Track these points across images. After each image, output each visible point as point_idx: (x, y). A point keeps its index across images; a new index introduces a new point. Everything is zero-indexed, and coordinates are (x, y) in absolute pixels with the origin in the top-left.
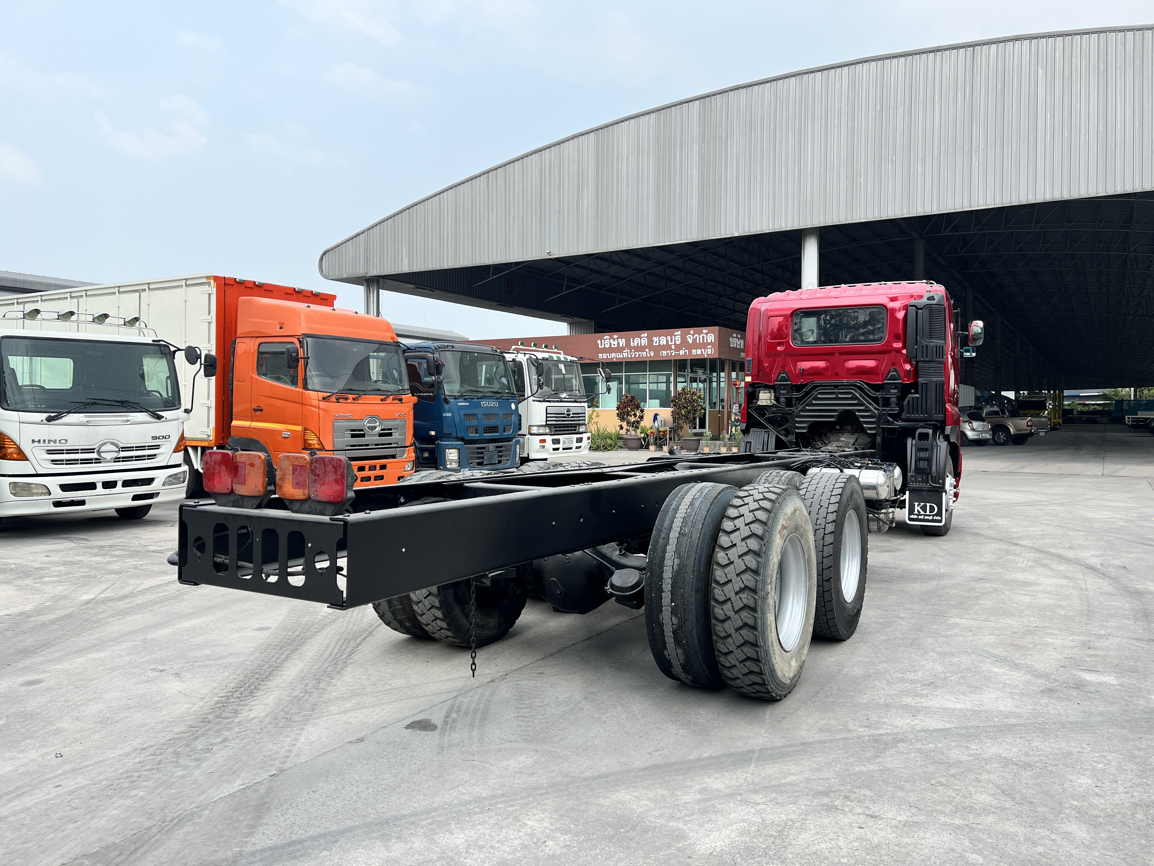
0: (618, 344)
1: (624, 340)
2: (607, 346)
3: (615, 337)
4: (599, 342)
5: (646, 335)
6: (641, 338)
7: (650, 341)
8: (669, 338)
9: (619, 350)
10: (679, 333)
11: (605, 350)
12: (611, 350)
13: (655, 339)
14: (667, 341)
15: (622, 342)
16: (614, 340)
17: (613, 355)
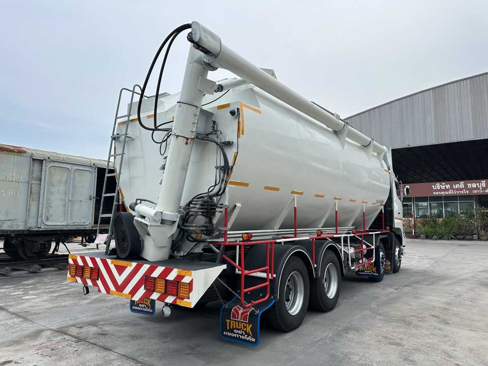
0: (446, 187)
1: (449, 185)
2: (439, 189)
3: (443, 184)
4: (433, 186)
5: (463, 183)
6: (460, 184)
7: (466, 186)
8: (478, 184)
9: (446, 190)
10: (484, 181)
11: (437, 190)
12: (441, 190)
13: (469, 185)
14: (477, 186)
15: (448, 186)
16: (443, 185)
17: (443, 193)
